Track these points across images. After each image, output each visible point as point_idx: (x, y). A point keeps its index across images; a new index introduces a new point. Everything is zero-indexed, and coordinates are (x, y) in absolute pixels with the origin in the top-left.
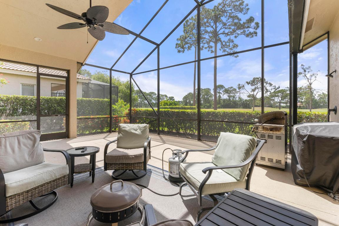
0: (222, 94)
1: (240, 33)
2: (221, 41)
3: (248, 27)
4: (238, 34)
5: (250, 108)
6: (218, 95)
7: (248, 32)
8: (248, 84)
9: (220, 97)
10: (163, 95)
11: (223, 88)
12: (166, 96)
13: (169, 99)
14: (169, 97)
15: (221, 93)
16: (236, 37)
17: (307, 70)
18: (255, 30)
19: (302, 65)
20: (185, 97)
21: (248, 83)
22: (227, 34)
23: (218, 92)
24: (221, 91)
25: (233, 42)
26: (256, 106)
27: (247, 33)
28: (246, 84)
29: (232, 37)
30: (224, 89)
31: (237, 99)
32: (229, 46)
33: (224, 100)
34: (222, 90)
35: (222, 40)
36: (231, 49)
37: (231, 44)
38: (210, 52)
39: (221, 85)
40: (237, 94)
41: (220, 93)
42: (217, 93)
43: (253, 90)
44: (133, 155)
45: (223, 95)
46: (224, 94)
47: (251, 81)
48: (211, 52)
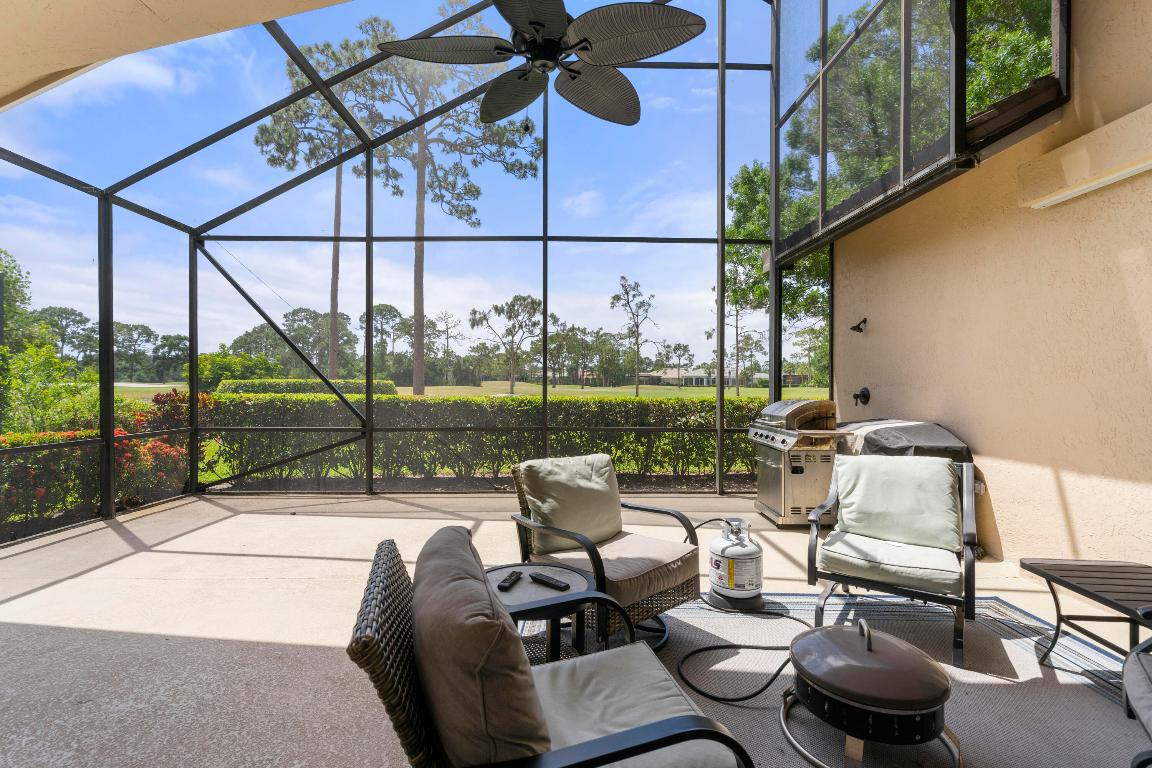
0: (389, 335)
1: (488, 153)
2: (433, 164)
3: (514, 145)
4: (483, 155)
5: (476, 383)
6: (376, 340)
7: (514, 159)
8: (499, 314)
9: (383, 343)
10: (129, 329)
11: (395, 316)
12: (147, 333)
13: (163, 346)
14: (164, 338)
15: (386, 333)
16: (475, 163)
17: (632, 293)
18: (533, 159)
19: (623, 278)
20: (241, 338)
21: (498, 310)
22: (453, 147)
23: (377, 330)
24: (387, 328)
25: (465, 175)
26: (523, 379)
27: (510, 160)
28: (493, 311)
29: (467, 161)
30: (398, 320)
31: (440, 355)
32: (454, 187)
33: (399, 358)
34: (391, 323)
35: (438, 161)
36: (459, 195)
37: (461, 182)
38: (390, 190)
39: (386, 306)
40: (437, 340)
41: (383, 332)
42: (375, 334)
43: (510, 332)
44: (678, 560)
45: (394, 340)
46: (399, 337)
47: (507, 304)
48: (394, 193)
